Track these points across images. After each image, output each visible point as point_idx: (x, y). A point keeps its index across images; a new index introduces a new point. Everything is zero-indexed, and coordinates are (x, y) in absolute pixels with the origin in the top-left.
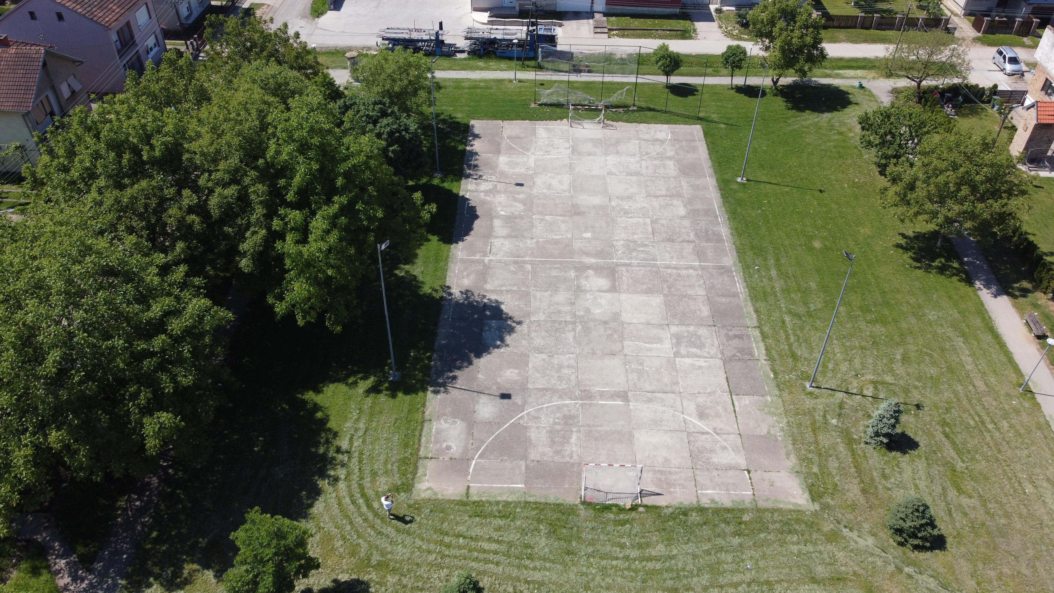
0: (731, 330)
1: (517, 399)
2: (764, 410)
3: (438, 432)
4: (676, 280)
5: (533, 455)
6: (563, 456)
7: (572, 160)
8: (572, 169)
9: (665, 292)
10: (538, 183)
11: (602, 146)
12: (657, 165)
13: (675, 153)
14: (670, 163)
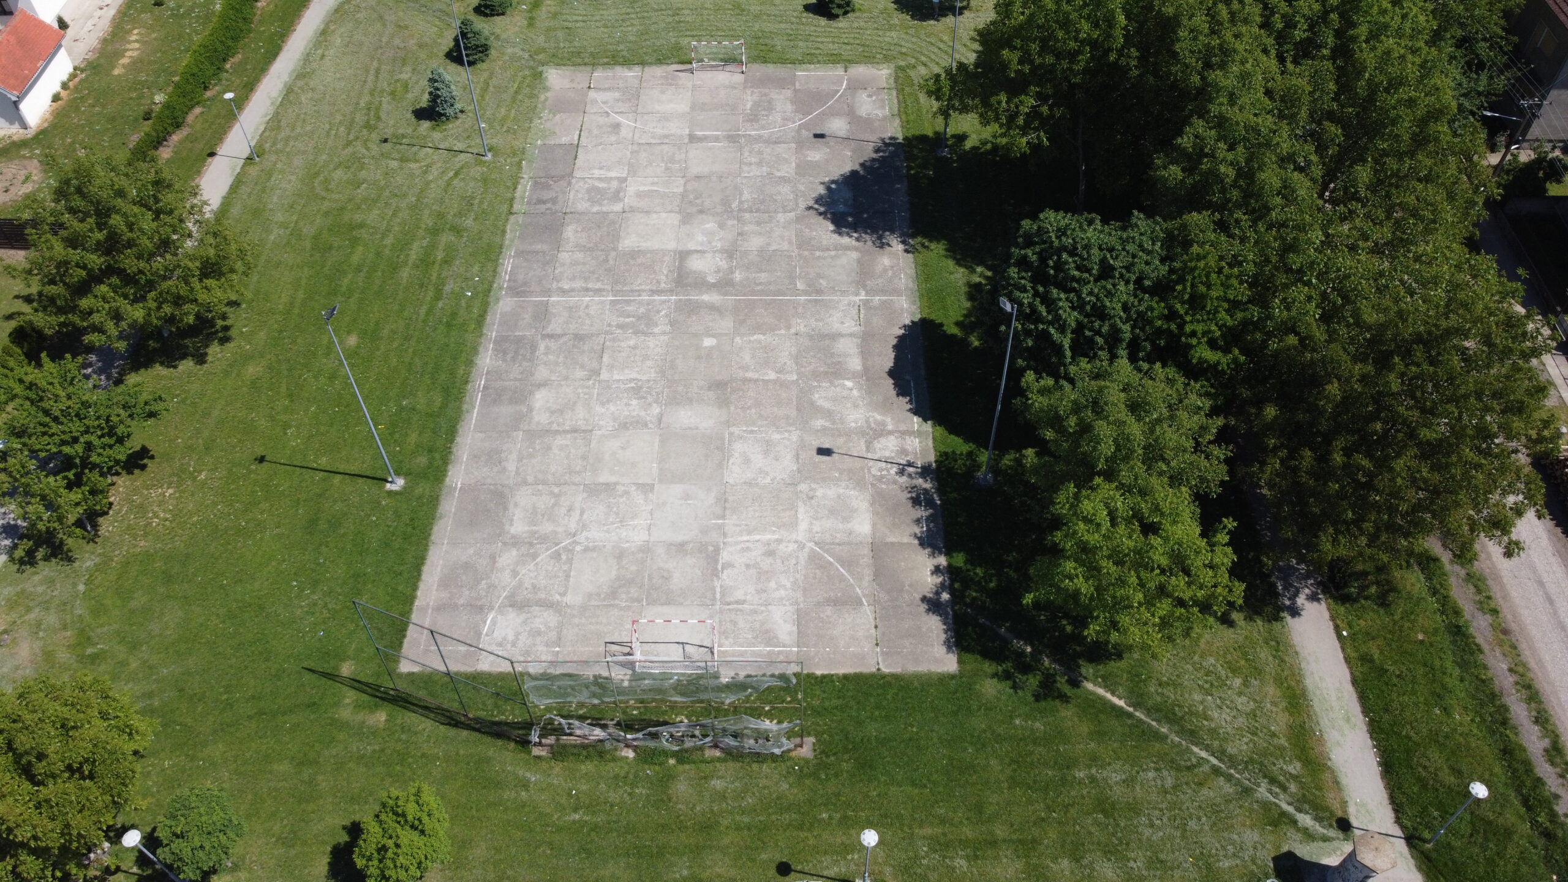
0: (548, 209)
1: (806, 134)
2: (550, 133)
3: (883, 107)
4: (593, 272)
5: (789, 93)
6: (760, 92)
7: (721, 527)
8: (722, 500)
9: (613, 254)
10: (789, 457)
11: (650, 578)
12: (548, 520)
13: (495, 562)
14: (518, 527)
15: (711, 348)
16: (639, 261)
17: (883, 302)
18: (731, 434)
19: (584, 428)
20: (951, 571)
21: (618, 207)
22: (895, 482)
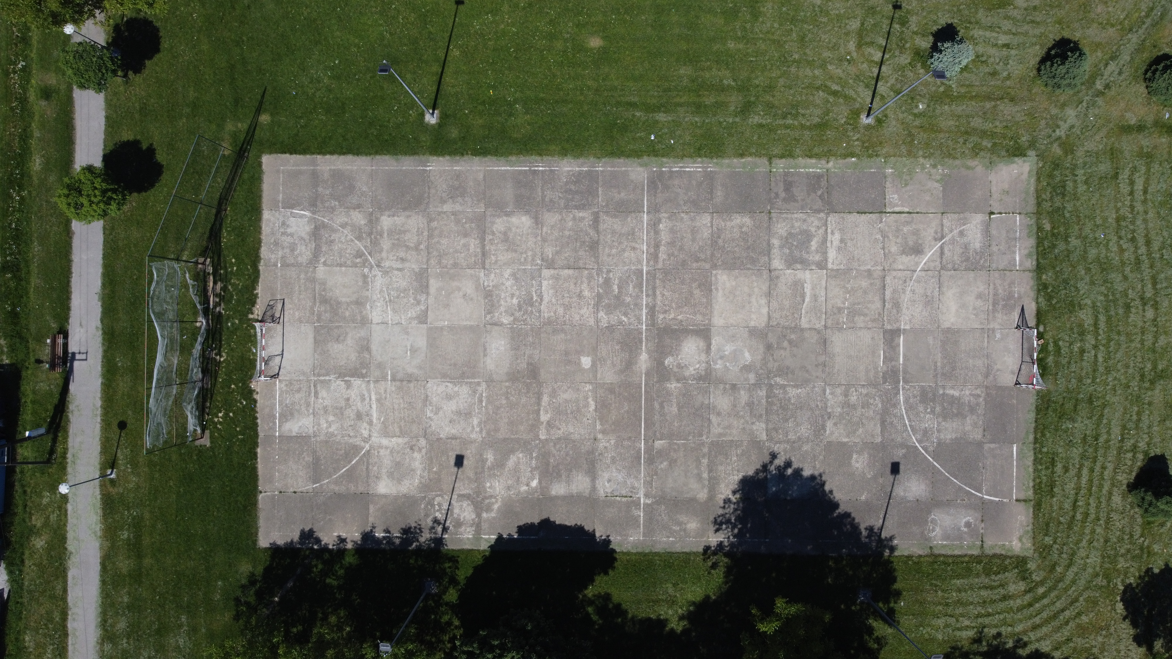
0: (777, 194)
1: (898, 455)
2: (906, 180)
3: (946, 537)
4: (681, 249)
5: (977, 435)
6: (978, 404)
7: (384, 378)
8: (410, 378)
9: (707, 266)
10: (453, 431)
11: (338, 327)
12: (393, 244)
13: (354, 209)
14: (386, 222)
15: (579, 364)
16: (697, 292)
17: (636, 519)
18: (479, 384)
19: (487, 261)
20: (340, 553)
21: (777, 263)
22: (427, 515)
